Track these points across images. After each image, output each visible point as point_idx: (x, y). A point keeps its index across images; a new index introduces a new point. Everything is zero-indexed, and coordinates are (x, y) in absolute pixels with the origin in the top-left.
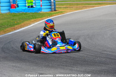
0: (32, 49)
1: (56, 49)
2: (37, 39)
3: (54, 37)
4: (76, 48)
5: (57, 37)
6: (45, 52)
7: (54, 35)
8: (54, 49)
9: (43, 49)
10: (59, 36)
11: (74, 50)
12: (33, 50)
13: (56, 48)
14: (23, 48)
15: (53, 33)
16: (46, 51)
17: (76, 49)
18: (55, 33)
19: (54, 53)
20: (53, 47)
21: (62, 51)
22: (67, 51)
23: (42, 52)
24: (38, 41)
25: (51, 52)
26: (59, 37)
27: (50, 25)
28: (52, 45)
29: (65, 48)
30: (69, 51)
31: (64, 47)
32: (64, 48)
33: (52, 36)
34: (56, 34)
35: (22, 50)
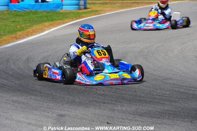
0: (59, 77)
1: (103, 77)
2: (65, 58)
3: (98, 57)
4: (137, 76)
5: (103, 56)
6: (84, 82)
7: (98, 53)
8: (99, 78)
10: (105, 55)
11: (134, 80)
12: (59, 79)
14: (39, 73)
15: (95, 49)
17: (137, 79)
18: (100, 49)
19: (100, 84)
20: (98, 73)
21: (114, 82)
22: (121, 81)
23: (77, 82)
24: (66, 63)
25: (95, 83)
26: (107, 56)
27: (88, 33)
29: (119, 76)
30: (125, 82)
31: (117, 74)
32: (116, 76)
33: (93, 53)
34: (101, 51)
35: (36, 78)
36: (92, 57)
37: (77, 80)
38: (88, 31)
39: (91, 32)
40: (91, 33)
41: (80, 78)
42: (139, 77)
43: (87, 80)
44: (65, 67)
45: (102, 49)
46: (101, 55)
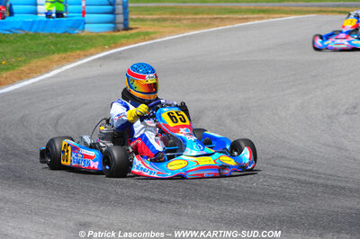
0: (95, 165)
2: (102, 128)
3: (171, 124)
4: (247, 161)
5: (180, 123)
6: (147, 174)
7: (171, 117)
10: (185, 121)
11: (243, 170)
12: (96, 167)
14: (51, 157)
15: (165, 109)
16: (151, 172)
17: (246, 167)
18: (174, 110)
19: (181, 177)
21: (206, 173)
22: (219, 170)
23: (134, 173)
24: (104, 137)
26: (187, 122)
27: (144, 81)
28: (166, 151)
29: (215, 161)
30: (227, 171)
31: (210, 158)
32: (209, 161)
33: (160, 117)
34: (175, 115)
37: (134, 170)
38: (144, 77)
39: (150, 79)
40: (150, 82)
41: (139, 165)
42: (250, 163)
43: (154, 170)
44: (101, 144)
45: (177, 109)
46: (177, 122)
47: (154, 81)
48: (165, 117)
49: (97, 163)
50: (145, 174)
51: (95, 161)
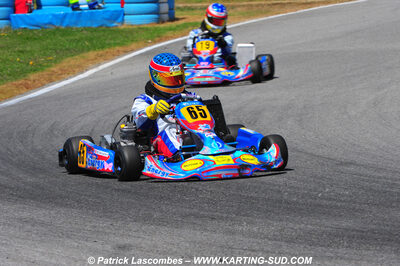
0: (109, 166)
1: (199, 163)
2: (123, 126)
3: (190, 120)
4: (273, 160)
5: (200, 118)
6: (160, 175)
7: (190, 113)
8: (191, 165)
9: (152, 166)
10: (206, 116)
11: (267, 168)
13: (198, 161)
14: (69, 159)
15: (184, 104)
16: (163, 173)
17: (272, 165)
18: (194, 105)
19: (194, 178)
20: (189, 156)
21: (223, 173)
22: (239, 170)
23: (146, 175)
24: (125, 135)
25: (182, 176)
26: (209, 118)
27: (168, 74)
28: (182, 150)
29: (234, 160)
30: (247, 171)
31: (229, 157)
32: (228, 160)
33: (179, 114)
34: (196, 110)
35: (64, 169)
36: (177, 123)
37: (144, 171)
38: (167, 70)
39: (174, 72)
40: (174, 74)
42: (276, 162)
43: (167, 171)
44: (122, 144)
45: (198, 104)
46: (197, 117)
47: (179, 73)
48: (184, 112)
49: (111, 164)
50: (157, 175)
51: (108, 162)
